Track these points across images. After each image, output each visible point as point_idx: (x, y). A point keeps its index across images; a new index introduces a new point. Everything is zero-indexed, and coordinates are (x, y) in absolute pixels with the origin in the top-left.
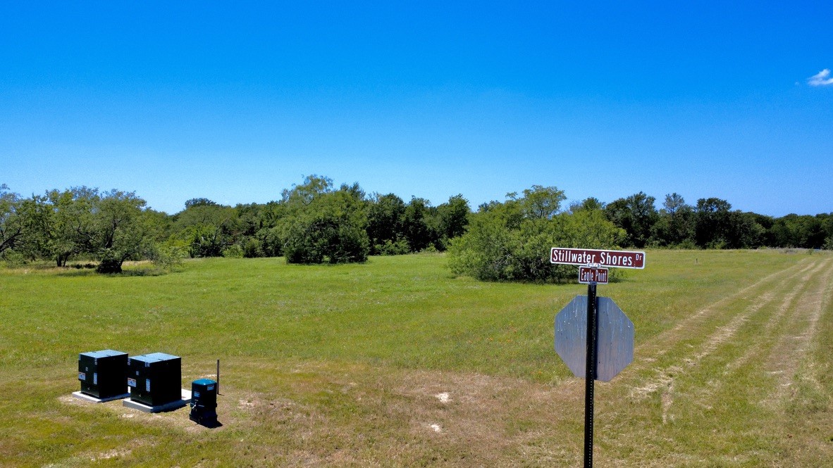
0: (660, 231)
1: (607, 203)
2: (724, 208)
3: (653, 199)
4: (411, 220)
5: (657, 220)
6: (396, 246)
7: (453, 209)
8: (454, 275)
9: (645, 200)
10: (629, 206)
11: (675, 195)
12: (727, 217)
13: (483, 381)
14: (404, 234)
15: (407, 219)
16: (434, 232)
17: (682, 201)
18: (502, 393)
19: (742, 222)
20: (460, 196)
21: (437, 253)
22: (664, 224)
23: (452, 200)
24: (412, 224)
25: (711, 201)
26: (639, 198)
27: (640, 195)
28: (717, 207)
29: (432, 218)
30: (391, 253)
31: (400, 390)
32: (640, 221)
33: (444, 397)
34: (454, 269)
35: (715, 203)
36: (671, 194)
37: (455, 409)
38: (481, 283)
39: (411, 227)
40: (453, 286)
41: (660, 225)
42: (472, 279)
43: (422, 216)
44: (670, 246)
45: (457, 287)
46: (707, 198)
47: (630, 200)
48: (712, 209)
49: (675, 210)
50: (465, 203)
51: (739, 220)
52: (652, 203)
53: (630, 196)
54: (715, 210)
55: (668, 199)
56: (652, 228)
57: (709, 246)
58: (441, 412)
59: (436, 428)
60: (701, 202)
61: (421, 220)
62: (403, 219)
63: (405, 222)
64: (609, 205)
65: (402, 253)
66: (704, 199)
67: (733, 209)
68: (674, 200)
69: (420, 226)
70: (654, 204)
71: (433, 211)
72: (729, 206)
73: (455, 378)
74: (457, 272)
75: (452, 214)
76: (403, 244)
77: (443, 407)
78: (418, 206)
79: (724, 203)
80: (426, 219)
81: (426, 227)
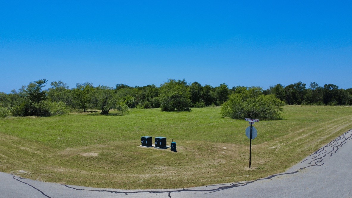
0: (308, 98)
1: (285, 86)
2: (335, 88)
3: (305, 85)
4: (205, 94)
5: (307, 93)
6: (200, 104)
7: (222, 89)
8: (223, 116)
9: (302, 85)
10: (295, 87)
11: (314, 83)
12: (336, 92)
13: (234, 145)
14: (202, 99)
15: (204, 93)
16: (214, 98)
17: (317, 85)
18: (238, 147)
19: (343, 94)
20: (224, 84)
21: (215, 107)
22: (309, 95)
23: (221, 85)
24: (205, 95)
25: (330, 85)
26: (299, 84)
27: (299, 83)
28: (332, 88)
29: (213, 92)
30: (198, 107)
31: (214, 146)
32: (300, 93)
33: (225, 148)
34: (223, 114)
35: (332, 86)
36: (313, 83)
37: (228, 150)
38: (233, 120)
39: (205, 96)
40: (223, 120)
41: (308, 95)
42: (230, 118)
43: (209, 92)
44: (312, 104)
45: (225, 121)
46: (328, 84)
47: (295, 85)
48: (330, 89)
49: (315, 89)
50: (226, 86)
51: (342, 93)
52: (304, 86)
53: (295, 83)
54: (332, 89)
55: (312, 84)
56: (305, 96)
57: (328, 104)
58: (225, 150)
59: (224, 153)
60: (325, 86)
61: (209, 93)
62: (202, 93)
63: (203, 94)
64: (286, 87)
65: (202, 107)
66: (327, 85)
67: (339, 88)
68: (314, 85)
69: (209, 96)
70: (305, 86)
71: (214, 89)
72: (338, 87)
73: (227, 144)
74: (225, 115)
75: (221, 91)
76: (203, 103)
77: (225, 149)
78: (208, 88)
79: (336, 86)
80: (211, 93)
81: (211, 96)
